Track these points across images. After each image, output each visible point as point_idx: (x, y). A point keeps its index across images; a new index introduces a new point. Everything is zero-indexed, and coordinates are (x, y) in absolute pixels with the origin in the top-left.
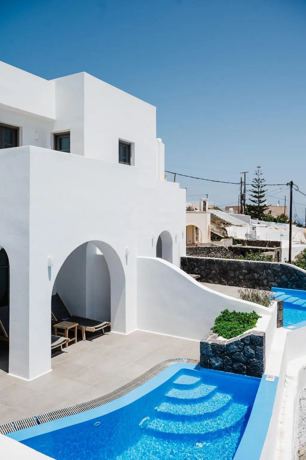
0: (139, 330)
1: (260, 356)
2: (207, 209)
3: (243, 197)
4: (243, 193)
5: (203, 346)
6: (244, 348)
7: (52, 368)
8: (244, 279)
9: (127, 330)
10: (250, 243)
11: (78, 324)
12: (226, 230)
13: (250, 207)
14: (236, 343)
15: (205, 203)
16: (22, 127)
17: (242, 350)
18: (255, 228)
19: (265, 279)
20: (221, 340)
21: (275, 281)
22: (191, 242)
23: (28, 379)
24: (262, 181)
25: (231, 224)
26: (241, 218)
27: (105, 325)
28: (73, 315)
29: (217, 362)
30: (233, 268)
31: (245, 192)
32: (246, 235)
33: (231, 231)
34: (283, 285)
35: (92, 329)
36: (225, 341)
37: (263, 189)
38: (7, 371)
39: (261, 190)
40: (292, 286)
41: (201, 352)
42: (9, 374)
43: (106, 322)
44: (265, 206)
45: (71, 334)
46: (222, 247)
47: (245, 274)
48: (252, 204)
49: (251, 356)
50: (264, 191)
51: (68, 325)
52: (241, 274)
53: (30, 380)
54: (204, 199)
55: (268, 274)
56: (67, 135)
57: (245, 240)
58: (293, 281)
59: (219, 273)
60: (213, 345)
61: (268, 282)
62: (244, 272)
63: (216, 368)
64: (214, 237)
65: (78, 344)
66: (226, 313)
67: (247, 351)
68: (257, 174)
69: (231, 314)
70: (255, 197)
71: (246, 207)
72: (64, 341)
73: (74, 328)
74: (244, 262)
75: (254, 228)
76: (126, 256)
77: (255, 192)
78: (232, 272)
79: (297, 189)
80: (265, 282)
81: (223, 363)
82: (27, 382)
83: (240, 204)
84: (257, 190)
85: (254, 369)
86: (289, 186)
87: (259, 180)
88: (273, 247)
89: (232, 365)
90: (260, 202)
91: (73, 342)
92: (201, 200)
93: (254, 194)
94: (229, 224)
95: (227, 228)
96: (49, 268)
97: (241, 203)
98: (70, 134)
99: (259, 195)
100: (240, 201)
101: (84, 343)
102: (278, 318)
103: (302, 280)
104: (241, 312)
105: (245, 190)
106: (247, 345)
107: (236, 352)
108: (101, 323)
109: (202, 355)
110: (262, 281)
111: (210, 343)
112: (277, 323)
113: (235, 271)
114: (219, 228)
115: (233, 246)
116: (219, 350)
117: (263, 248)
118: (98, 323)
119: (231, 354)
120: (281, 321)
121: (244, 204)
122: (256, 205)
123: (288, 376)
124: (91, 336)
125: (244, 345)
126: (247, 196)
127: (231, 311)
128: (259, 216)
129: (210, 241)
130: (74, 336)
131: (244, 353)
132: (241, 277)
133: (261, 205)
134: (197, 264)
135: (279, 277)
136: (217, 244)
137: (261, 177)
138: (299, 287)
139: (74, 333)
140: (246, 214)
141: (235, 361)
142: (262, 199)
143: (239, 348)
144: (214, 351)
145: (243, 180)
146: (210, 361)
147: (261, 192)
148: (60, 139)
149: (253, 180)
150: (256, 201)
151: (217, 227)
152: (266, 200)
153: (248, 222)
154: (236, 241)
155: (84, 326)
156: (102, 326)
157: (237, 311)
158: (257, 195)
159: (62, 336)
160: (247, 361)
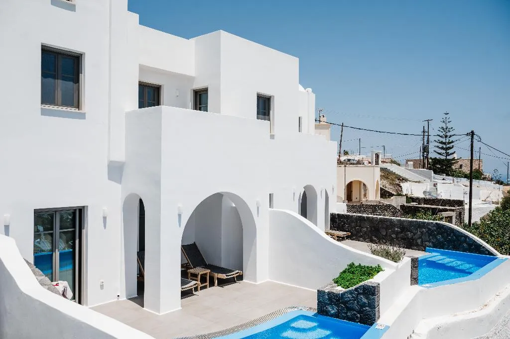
0: (270, 280)
1: (373, 305)
2: (380, 162)
3: (425, 149)
4: (425, 144)
5: (320, 293)
6: (357, 297)
7: (181, 307)
8: (397, 238)
9: (257, 280)
10: (426, 201)
11: (209, 271)
12: (401, 187)
13: (435, 161)
14: (351, 292)
15: (377, 156)
16: (163, 85)
17: (356, 299)
18: (437, 184)
19: (419, 238)
20: (339, 290)
21: (429, 241)
22: (358, 199)
23: (159, 313)
24: (450, 130)
25: (408, 180)
26: (420, 174)
27: (237, 273)
28: (209, 263)
29: (333, 309)
30: (385, 226)
31: (428, 143)
32: (425, 192)
33: (406, 188)
34: (438, 245)
35: (223, 276)
36: (341, 291)
37: (451, 139)
38: (143, 306)
39: (449, 140)
40: (449, 246)
41: (318, 300)
42: (144, 309)
43: (237, 271)
44: (454, 159)
45: (203, 279)
46: (390, 206)
47: (397, 233)
48: (438, 156)
49: (364, 305)
50: (452, 142)
51: (200, 271)
52: (394, 232)
53: (161, 314)
54: (377, 151)
55: (422, 233)
56: (205, 91)
57: (422, 198)
58: (450, 241)
59: (370, 231)
60: (329, 293)
61: (422, 242)
62: (397, 231)
63: (332, 316)
64: (385, 194)
65: (209, 290)
66: (351, 265)
67: (361, 300)
68: (444, 122)
69: (357, 267)
70: (442, 148)
71: (430, 161)
72: (195, 285)
73: (206, 274)
74: (397, 220)
75: (435, 185)
76: (258, 208)
77: (442, 143)
78: (384, 230)
79: (479, 140)
80: (419, 241)
81: (338, 311)
82: (158, 315)
83: (422, 158)
84: (444, 140)
85: (366, 318)
86: (470, 137)
87: (446, 129)
88: (454, 207)
89: (346, 313)
90: (448, 154)
91: (205, 287)
92: (372, 152)
93: (441, 145)
94: (405, 180)
95: (402, 184)
96: (180, 216)
97: (423, 156)
98: (207, 90)
99: (446, 146)
100: (422, 154)
101: (216, 289)
102: (411, 275)
103: (459, 240)
104: (367, 265)
105: (428, 140)
106: (360, 294)
107: (350, 300)
108: (233, 271)
109: (319, 303)
110: (416, 241)
111: (327, 291)
112: (411, 280)
113: (387, 228)
114: (393, 184)
115: (405, 204)
116: (334, 299)
117: (441, 207)
118: (231, 271)
119: (345, 303)
120: (415, 279)
121: (427, 157)
122: (443, 158)
123: (416, 333)
124: (222, 282)
125: (358, 294)
126: (432, 148)
127: (357, 264)
128: (447, 171)
129: (379, 198)
130: (206, 282)
131: (358, 302)
132: (393, 236)
133: (448, 157)
134: (347, 221)
135: (435, 236)
136: (386, 202)
137: (449, 126)
138: (455, 248)
139: (206, 278)
140: (430, 169)
141: (349, 309)
142: (450, 151)
143: (353, 297)
144: (330, 299)
145: (426, 129)
146: (327, 308)
147: (449, 143)
148: (200, 95)
149: (440, 129)
150: (443, 153)
151: (390, 183)
152: (455, 152)
153: (430, 178)
154: (410, 199)
155: (216, 273)
156: (234, 274)
157: (362, 265)
158: (445, 146)
159: (194, 280)
160: (360, 310)
